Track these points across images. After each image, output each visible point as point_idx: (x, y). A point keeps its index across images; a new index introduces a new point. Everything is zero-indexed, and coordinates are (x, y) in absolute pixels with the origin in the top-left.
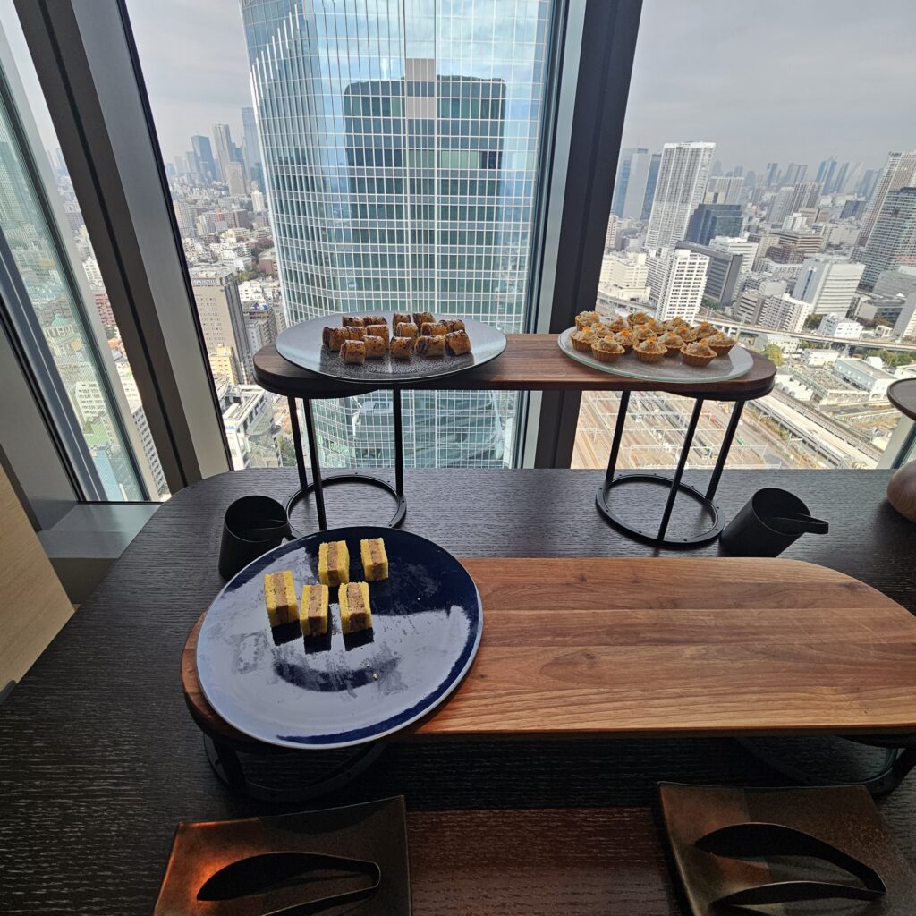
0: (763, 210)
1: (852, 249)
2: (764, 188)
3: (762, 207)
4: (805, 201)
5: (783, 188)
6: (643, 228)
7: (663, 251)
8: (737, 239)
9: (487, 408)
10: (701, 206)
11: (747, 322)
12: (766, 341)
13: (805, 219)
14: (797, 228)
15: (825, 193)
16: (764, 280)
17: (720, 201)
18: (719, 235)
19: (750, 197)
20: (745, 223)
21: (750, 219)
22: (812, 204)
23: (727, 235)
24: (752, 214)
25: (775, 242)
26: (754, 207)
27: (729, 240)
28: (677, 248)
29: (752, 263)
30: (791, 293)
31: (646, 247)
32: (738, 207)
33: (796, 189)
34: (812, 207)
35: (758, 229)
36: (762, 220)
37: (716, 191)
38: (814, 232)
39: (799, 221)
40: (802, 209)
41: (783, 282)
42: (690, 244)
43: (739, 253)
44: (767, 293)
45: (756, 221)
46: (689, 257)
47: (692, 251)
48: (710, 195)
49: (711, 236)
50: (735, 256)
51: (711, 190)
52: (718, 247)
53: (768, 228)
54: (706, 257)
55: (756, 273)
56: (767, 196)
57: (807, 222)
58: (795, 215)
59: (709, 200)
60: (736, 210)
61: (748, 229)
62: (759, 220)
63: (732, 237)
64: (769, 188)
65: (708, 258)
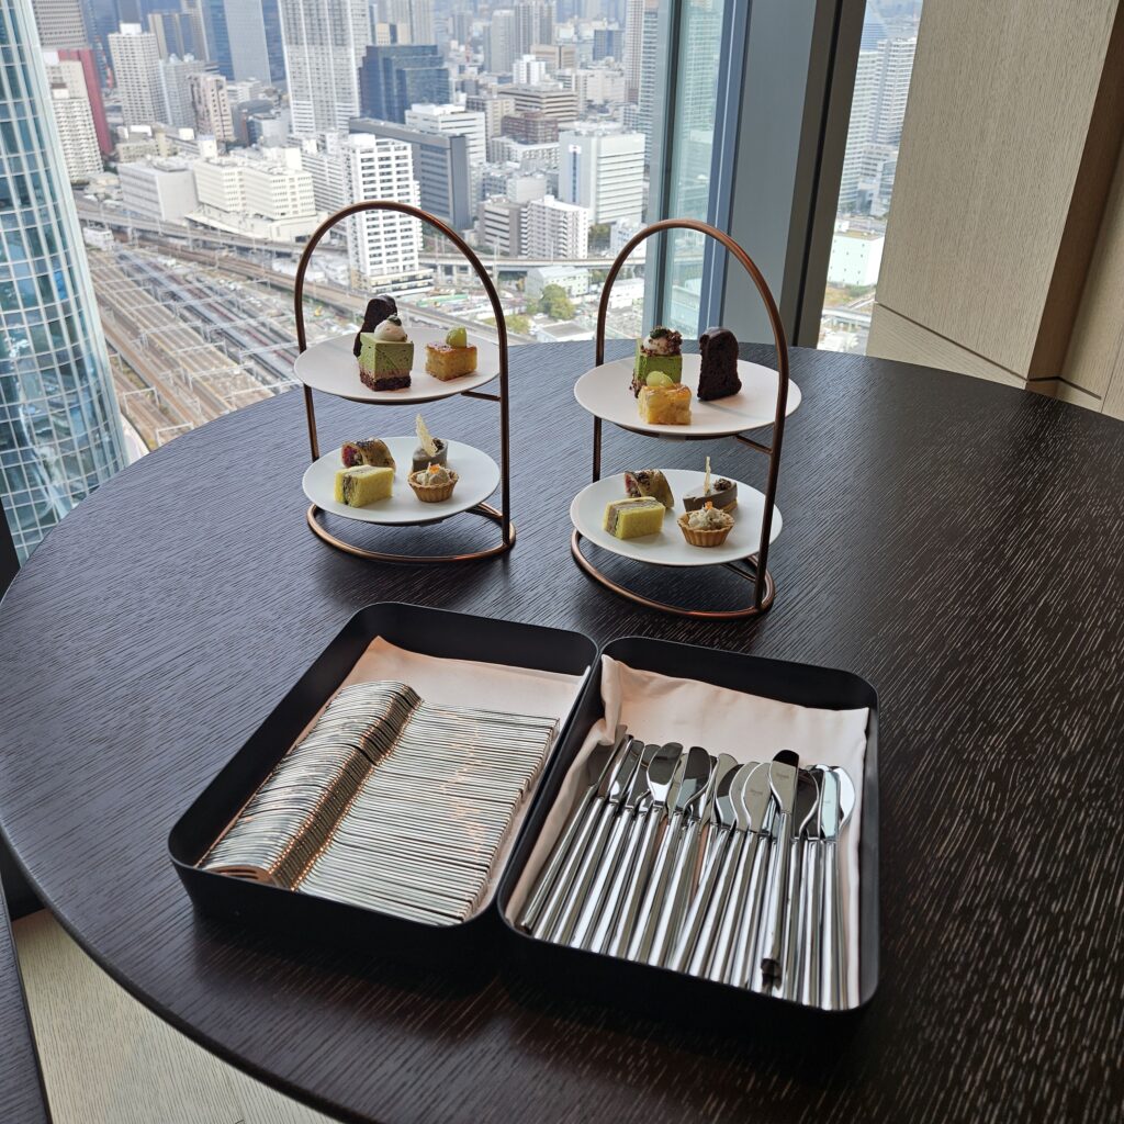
0: (477, 52)
1: (622, 108)
2: (470, 12)
3: (474, 45)
4: (536, 34)
5: (497, 13)
6: (280, 97)
7: (328, 140)
8: (449, 108)
9: (43, 521)
10: (372, 51)
11: (504, 254)
12: (541, 281)
13: (543, 64)
14: (535, 81)
15: (562, 19)
16: (510, 175)
17: (403, 40)
18: (420, 101)
19: (451, 31)
20: (454, 78)
21: (462, 69)
22: (547, 37)
23: (431, 102)
24: (462, 60)
25: (508, 107)
26: (462, 48)
27: (436, 110)
28: (352, 131)
29: (484, 148)
30: (555, 193)
31: (295, 134)
32: (434, 49)
33: (517, 14)
34: (549, 43)
35: (478, 87)
36: (481, 69)
37: (391, 20)
38: (561, 85)
39: (535, 67)
40: (534, 48)
41: (540, 176)
42: (373, 122)
43: (458, 132)
44: (520, 199)
45: (471, 72)
46: (376, 148)
47: (378, 136)
48: (383, 32)
49: (405, 105)
50: (453, 137)
51: (383, 21)
52: (425, 126)
53: (494, 84)
54: (403, 144)
55: (495, 166)
56: (477, 28)
57: (548, 69)
58: (527, 58)
59: (384, 39)
60: (431, 55)
61: (462, 87)
62: (475, 70)
63: (440, 103)
64: (478, 14)
65: (409, 146)
